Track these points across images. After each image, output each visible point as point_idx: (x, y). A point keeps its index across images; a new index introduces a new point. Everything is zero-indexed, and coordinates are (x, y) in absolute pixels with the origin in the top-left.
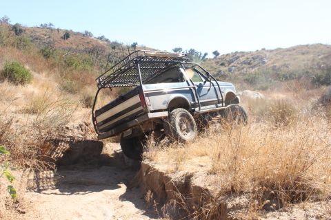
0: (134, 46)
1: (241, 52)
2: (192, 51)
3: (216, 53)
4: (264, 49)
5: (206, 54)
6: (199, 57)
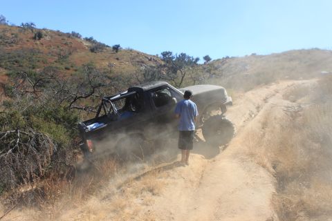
0: (116, 48)
2: (183, 55)
3: (207, 58)
6: (191, 62)
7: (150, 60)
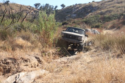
0: (7, 3)
1: (79, 4)
2: (47, 5)
3: (63, 6)
4: (93, 1)
5: (56, 7)
6: (52, 9)
7: (30, 9)
